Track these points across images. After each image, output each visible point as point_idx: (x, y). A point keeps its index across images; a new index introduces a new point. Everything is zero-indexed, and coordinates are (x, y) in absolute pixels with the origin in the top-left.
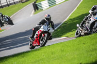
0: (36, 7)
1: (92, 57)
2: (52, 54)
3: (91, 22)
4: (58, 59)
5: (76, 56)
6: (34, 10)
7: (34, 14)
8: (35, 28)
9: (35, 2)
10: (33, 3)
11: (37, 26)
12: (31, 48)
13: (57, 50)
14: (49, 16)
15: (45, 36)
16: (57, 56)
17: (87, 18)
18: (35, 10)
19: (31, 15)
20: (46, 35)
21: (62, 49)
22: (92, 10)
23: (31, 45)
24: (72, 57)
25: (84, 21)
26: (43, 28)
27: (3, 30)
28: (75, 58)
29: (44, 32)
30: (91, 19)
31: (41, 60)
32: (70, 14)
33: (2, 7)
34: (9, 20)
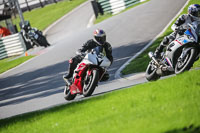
3: (173, 49)
4: (145, 117)
5: (181, 110)
8: (74, 59)
12: (68, 99)
13: (143, 97)
15: (92, 74)
16: (143, 111)
17: (168, 40)
19: (89, 26)
20: (94, 72)
21: (153, 96)
22: (178, 25)
23: (67, 92)
24: (174, 112)
25: (162, 47)
28: (179, 115)
30: (174, 42)
33: (29, 8)
34: (40, 36)
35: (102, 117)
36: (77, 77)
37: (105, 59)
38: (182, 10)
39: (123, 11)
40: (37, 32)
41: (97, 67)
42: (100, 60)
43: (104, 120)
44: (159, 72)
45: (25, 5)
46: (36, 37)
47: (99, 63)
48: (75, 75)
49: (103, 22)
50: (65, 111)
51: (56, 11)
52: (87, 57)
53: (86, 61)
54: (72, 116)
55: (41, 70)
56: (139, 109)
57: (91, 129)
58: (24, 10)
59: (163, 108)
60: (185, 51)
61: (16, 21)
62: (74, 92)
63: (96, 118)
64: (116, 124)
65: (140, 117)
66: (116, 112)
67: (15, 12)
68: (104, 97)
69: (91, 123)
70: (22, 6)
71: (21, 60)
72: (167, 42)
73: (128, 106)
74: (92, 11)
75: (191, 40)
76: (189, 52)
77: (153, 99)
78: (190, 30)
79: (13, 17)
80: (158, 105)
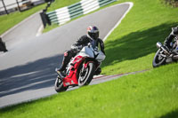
0: (46, 20)
1: (148, 112)
2: (76, 106)
6: (42, 26)
7: (43, 32)
8: (69, 52)
9: (45, 11)
10: (42, 11)
11: (73, 47)
13: (86, 98)
14: (95, 28)
15: (88, 67)
16: (85, 110)
20: (91, 65)
21: (95, 97)
23: (58, 84)
24: (112, 111)
26: (86, 52)
28: (118, 114)
32: (109, 33)
35: (49, 116)
38: (120, 22)
42: (96, 53)
47: (96, 56)
49: (50, 32)
53: (82, 54)
56: (82, 109)
59: (103, 108)
65: (83, 116)
74: (41, 21)
77: (95, 100)
80: (99, 105)
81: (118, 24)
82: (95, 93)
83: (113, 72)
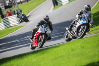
2: (72, 51)
3: (77, 26)
4: (78, 56)
5: (97, 53)
8: (34, 30)
13: (78, 46)
15: (42, 37)
16: (77, 53)
17: (75, 22)
18: (54, 6)
19: (51, 11)
21: (83, 46)
24: (93, 54)
25: (72, 25)
27: (22, 27)
28: (96, 55)
29: (41, 34)
30: (77, 23)
31: (60, 57)
33: (21, 2)
34: (25, 17)
35: (57, 56)
36: (35, 39)
37: (49, 30)
39: (67, 4)
40: (23, 15)
41: (45, 34)
43: (58, 58)
44: (71, 37)
45: (19, 1)
46: (23, 17)
48: (34, 38)
50: (39, 53)
51: (34, 4)
52: (40, 29)
53: (39, 31)
54: (42, 56)
55: (27, 33)
56: (75, 52)
57: (52, 62)
58: (18, 3)
59: (87, 52)
60: (82, 27)
61: (14, 9)
62: (34, 46)
63: (54, 57)
64: (64, 60)
65: (76, 56)
66: (64, 54)
67: (14, 4)
68: (58, 46)
69: (52, 59)
70: (17, 1)
71: (17, 28)
72: (74, 23)
73: (70, 51)
75: (85, 22)
76: (84, 28)
78: (84, 17)
79: (13, 7)
80: (85, 50)
81: (96, 4)
82: (83, 43)
83: (93, 32)
